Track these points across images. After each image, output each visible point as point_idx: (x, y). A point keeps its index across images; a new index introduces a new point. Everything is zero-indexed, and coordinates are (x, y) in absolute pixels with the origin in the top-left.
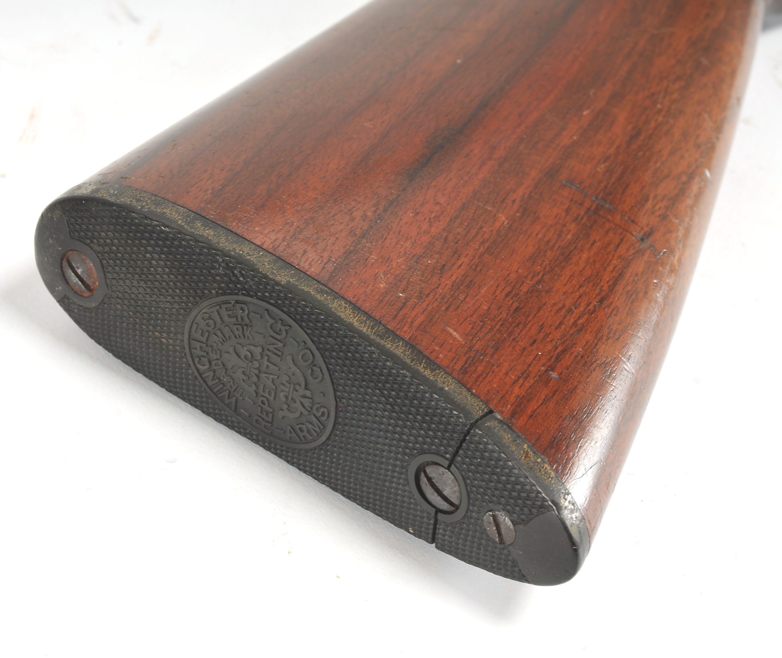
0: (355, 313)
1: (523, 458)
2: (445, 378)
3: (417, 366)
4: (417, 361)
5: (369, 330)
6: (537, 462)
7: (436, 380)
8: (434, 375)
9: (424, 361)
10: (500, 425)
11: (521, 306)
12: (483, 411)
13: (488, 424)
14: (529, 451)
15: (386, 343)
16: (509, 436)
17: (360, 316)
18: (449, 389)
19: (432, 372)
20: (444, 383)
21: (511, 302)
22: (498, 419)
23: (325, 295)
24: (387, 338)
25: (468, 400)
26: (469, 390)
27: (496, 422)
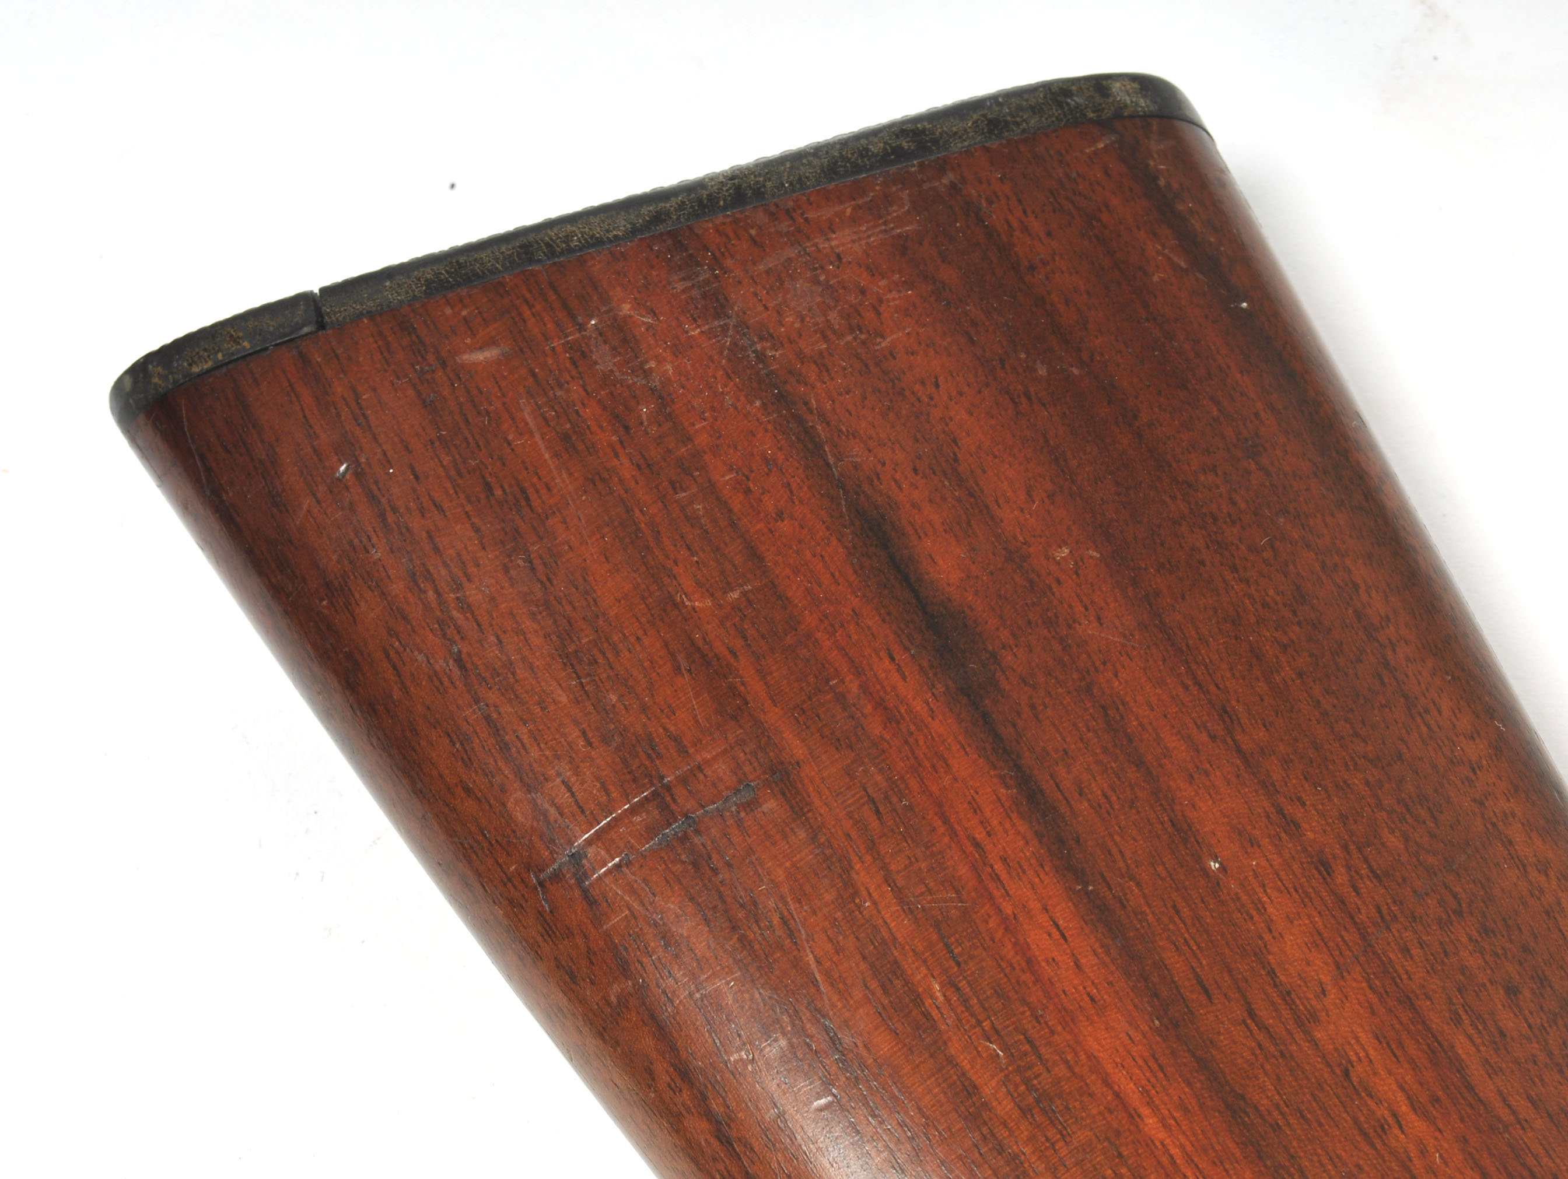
0: (592, 239)
1: (232, 332)
2: (407, 292)
3: (446, 265)
4: (456, 270)
5: (547, 239)
6: (218, 351)
7: (409, 277)
8: (419, 280)
9: (451, 280)
10: (293, 324)
11: (491, 498)
12: (328, 314)
13: (302, 307)
14: (239, 347)
15: (510, 247)
16: (271, 329)
17: (580, 242)
18: (386, 286)
19: (427, 280)
20: (399, 285)
21: (508, 491)
22: (304, 325)
23: (647, 218)
24: (518, 254)
25: (355, 303)
26: (371, 315)
27: (300, 321)
